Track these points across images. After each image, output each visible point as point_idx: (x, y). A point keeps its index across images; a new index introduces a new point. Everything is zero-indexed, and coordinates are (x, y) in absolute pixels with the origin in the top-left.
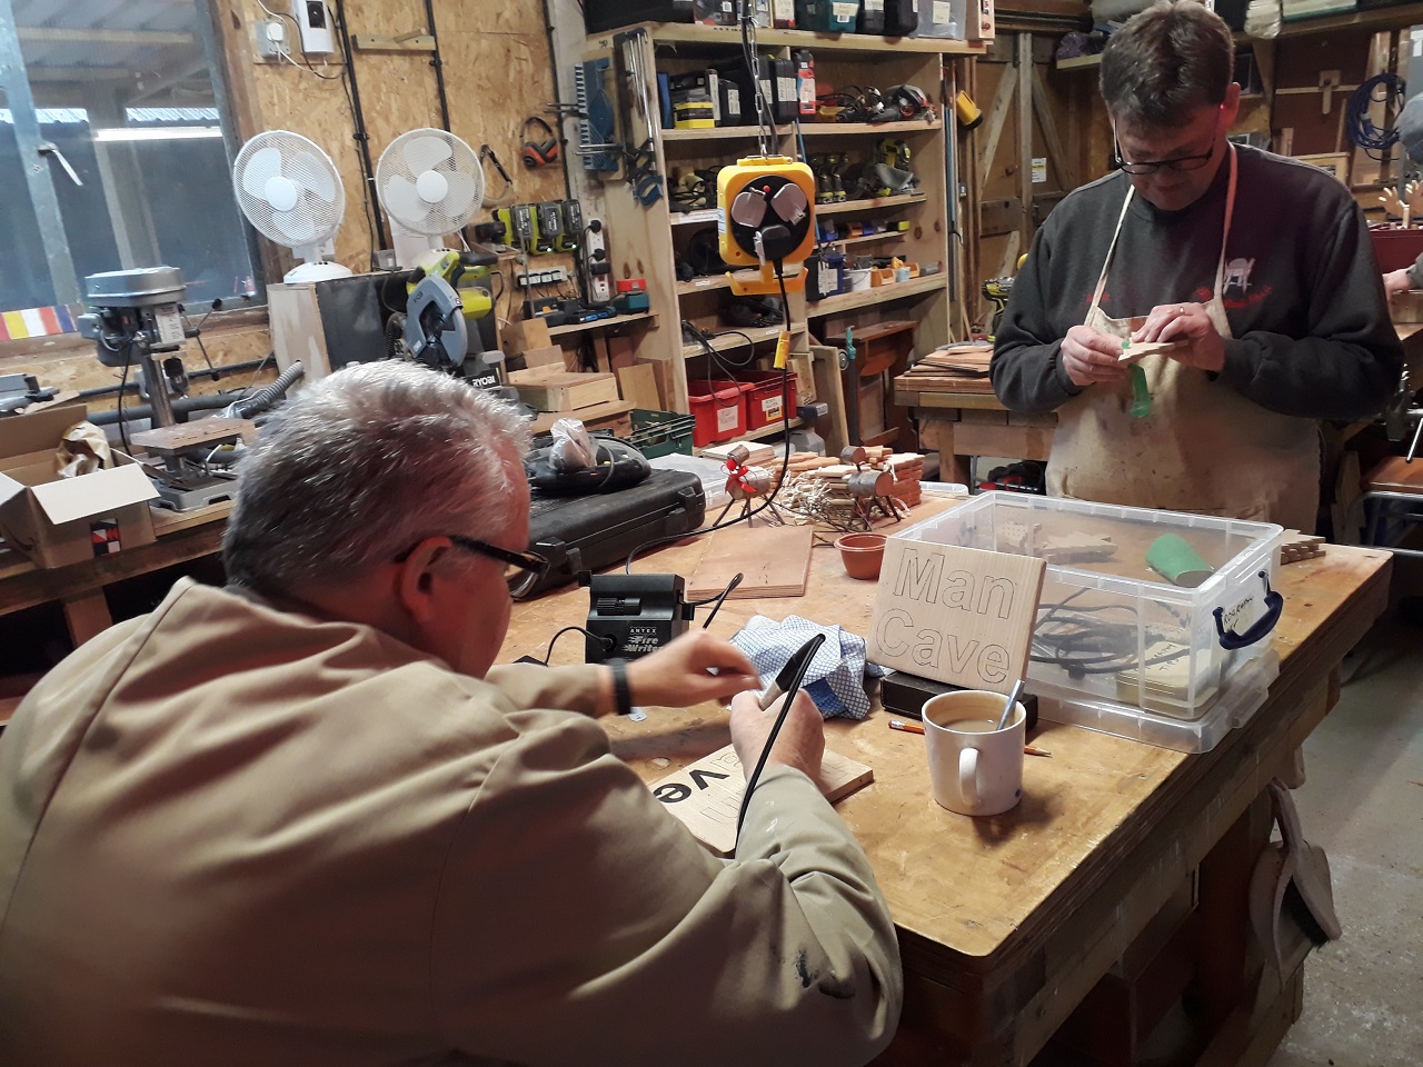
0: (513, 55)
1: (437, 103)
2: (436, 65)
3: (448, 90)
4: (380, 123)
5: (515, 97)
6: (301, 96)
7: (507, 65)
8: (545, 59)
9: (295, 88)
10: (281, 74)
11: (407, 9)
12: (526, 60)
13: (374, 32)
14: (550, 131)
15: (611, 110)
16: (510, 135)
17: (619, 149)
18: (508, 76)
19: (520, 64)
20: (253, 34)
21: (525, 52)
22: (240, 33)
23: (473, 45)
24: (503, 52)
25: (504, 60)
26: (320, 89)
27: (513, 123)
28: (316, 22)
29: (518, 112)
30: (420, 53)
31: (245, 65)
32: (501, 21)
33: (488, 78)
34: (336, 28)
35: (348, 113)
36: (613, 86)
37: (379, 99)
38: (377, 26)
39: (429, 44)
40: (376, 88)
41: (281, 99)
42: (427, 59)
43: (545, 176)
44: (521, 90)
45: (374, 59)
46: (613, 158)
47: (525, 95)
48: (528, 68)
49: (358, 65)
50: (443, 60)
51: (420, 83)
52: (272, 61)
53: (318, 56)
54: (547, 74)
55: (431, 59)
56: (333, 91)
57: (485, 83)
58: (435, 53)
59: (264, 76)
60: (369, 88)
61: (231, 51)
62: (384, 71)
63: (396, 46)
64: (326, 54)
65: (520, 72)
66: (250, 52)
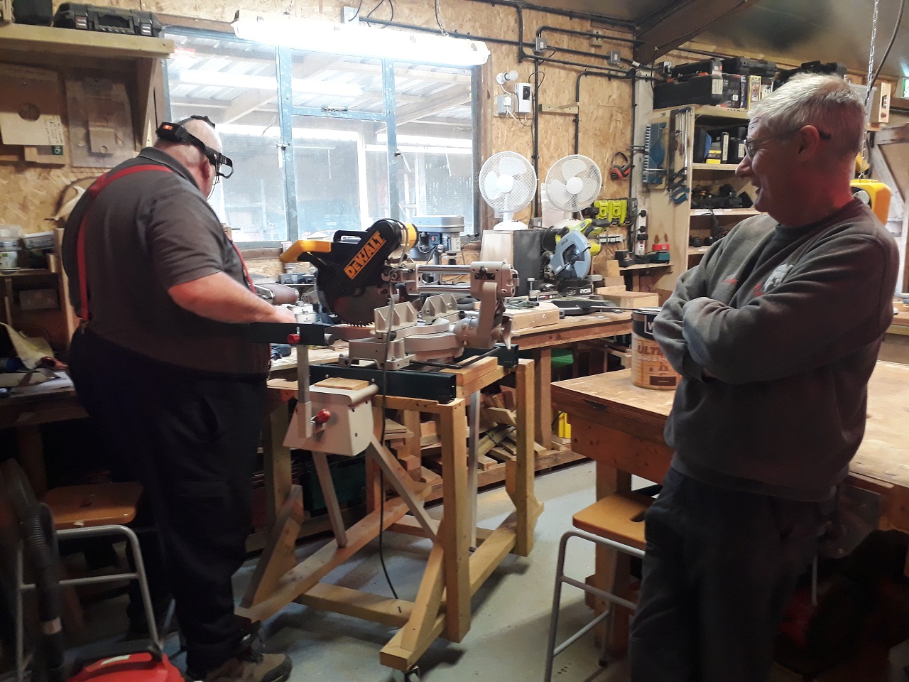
0: (614, 118)
1: (573, 142)
2: (576, 121)
3: (580, 135)
4: (545, 150)
5: (611, 140)
6: (511, 134)
7: (610, 123)
8: (629, 121)
9: (509, 130)
10: (504, 123)
11: (567, 92)
12: (620, 121)
13: (550, 103)
14: (627, 160)
15: (664, 150)
16: (606, 161)
17: (665, 172)
18: (610, 129)
19: (616, 123)
20: (496, 102)
21: (620, 117)
22: (490, 101)
23: (595, 112)
24: (609, 116)
25: (609, 121)
26: (521, 131)
27: (608, 154)
28: (526, 97)
29: (612, 149)
30: (569, 115)
31: (489, 117)
32: (611, 99)
33: (599, 130)
34: (533, 100)
35: (531, 144)
36: (667, 138)
37: (546, 138)
38: (551, 100)
39: (574, 111)
40: (546, 131)
41: (502, 135)
42: (572, 118)
43: (620, 185)
44: (615, 137)
45: (547, 117)
46: (660, 176)
47: (617, 140)
48: (620, 125)
49: (539, 119)
50: (580, 119)
51: (567, 131)
52: (502, 116)
53: (524, 114)
54: (629, 128)
55: (574, 118)
56: (526, 133)
57: (598, 132)
58: (576, 115)
59: (497, 123)
60: (543, 131)
61: (484, 110)
62: (551, 124)
63: (559, 111)
64: (526, 113)
65: (616, 127)
66: (492, 111)
